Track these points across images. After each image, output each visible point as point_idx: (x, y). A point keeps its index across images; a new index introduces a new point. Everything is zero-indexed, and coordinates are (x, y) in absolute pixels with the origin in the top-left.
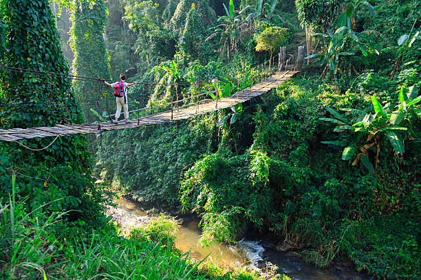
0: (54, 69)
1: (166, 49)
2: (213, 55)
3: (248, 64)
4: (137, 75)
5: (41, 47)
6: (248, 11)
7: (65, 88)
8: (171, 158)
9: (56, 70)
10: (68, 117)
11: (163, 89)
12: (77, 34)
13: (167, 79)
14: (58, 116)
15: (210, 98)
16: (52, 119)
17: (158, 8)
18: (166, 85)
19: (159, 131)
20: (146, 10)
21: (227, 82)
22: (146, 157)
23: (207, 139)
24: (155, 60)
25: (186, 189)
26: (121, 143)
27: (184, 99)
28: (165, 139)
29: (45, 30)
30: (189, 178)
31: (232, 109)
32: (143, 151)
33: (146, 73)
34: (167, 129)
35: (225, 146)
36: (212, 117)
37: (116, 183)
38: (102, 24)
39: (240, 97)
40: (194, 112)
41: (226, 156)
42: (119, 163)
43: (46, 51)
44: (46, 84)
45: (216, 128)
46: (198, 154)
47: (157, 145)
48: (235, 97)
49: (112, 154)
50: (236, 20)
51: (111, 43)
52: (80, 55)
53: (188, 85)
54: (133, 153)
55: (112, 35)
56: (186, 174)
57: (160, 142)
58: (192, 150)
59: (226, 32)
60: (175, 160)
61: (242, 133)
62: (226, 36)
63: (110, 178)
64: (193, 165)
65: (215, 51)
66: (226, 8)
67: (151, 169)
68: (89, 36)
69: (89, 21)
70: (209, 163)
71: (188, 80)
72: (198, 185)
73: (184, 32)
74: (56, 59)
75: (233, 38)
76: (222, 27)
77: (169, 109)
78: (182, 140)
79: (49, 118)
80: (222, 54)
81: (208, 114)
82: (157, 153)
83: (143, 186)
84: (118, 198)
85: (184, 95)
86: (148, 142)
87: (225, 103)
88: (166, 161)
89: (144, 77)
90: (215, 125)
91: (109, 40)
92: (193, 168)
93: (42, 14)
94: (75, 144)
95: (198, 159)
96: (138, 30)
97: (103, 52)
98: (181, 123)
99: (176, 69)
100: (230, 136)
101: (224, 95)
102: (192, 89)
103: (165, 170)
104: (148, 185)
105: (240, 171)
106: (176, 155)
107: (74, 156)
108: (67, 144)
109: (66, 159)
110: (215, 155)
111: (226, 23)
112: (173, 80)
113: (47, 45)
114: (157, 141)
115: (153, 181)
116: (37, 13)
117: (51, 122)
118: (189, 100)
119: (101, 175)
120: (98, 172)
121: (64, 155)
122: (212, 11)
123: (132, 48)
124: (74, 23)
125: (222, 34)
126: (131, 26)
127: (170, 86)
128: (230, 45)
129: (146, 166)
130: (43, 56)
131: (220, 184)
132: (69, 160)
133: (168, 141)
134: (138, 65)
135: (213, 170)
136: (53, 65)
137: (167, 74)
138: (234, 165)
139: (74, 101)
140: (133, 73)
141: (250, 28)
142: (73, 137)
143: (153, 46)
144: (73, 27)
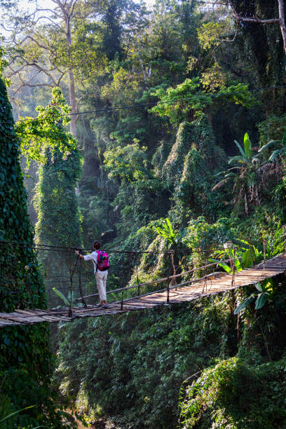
0: (16, 237)
1: (157, 202)
2: (224, 208)
3: (277, 220)
4: (116, 240)
5: (5, 210)
6: (271, 148)
7: (27, 260)
8: (164, 363)
9: (20, 238)
10: (27, 299)
11: (152, 258)
12: (44, 190)
13: (158, 245)
14: (16, 299)
15: (223, 270)
16: (8, 302)
17: (146, 152)
18: (157, 253)
19: (146, 320)
20: (130, 156)
21: (246, 246)
22: (127, 362)
23: (221, 334)
24: (141, 219)
25: (189, 415)
26: (92, 338)
27: (183, 272)
28: (155, 332)
29: (11, 190)
30: (194, 397)
31: (258, 287)
32: (122, 351)
33: (130, 237)
34: (158, 318)
35: (249, 345)
36: (225, 299)
37: (82, 402)
38: (75, 177)
39: (269, 268)
40: (199, 291)
41: (252, 363)
42: (87, 369)
43: (11, 215)
44: (6, 257)
45: (232, 317)
46: (207, 358)
47: (144, 343)
48: (260, 268)
49: (78, 355)
50: (254, 159)
51: (84, 199)
52: (46, 216)
53: (189, 252)
54: (108, 354)
55: (86, 188)
56: (189, 391)
57: (148, 338)
58: (197, 350)
59: (242, 176)
60: (171, 367)
61: (276, 324)
62: (241, 181)
63: (74, 393)
64: (199, 375)
65: (227, 203)
66: (239, 146)
67: (135, 381)
68: (58, 192)
69: (59, 174)
70: (225, 373)
71: (189, 245)
72: (209, 410)
73: (183, 180)
74: (21, 224)
75: (251, 185)
76: (235, 171)
77: (161, 287)
78: (182, 333)
79: (5, 301)
80: (237, 207)
81: (220, 294)
82: (144, 354)
83: (122, 409)
84: (85, 424)
85: (182, 267)
86: (131, 338)
87: (246, 278)
88: (157, 368)
89: (127, 242)
90: (232, 312)
91: (82, 195)
92: (199, 380)
93: (10, 171)
94: (33, 338)
95: (207, 366)
96: (119, 181)
97: (74, 212)
98: (179, 309)
99: (171, 231)
100: (257, 329)
101: (243, 266)
102: (195, 258)
103: (156, 382)
104: (129, 408)
105: (276, 389)
106: (173, 358)
107: (30, 355)
108: (23, 338)
109: (20, 360)
110: (235, 359)
111: (240, 165)
112: (167, 245)
113: (12, 208)
114: (143, 337)
115: (138, 401)
116: (5, 171)
117: (7, 306)
118: (191, 275)
119: (61, 387)
120: (57, 383)
121: (18, 354)
122: (220, 151)
123: (111, 204)
124: (41, 178)
125: (236, 180)
126: (110, 175)
127: (162, 255)
128: (248, 194)
129: (126, 376)
130: (6, 221)
131: (245, 411)
132: (24, 361)
133: (161, 336)
134: (118, 226)
135: (232, 386)
136: (17, 232)
137: (158, 238)
138: (265, 378)
139: (36, 277)
140: (110, 237)
141: (277, 170)
142: (31, 328)
143: (138, 200)
144: (39, 183)
